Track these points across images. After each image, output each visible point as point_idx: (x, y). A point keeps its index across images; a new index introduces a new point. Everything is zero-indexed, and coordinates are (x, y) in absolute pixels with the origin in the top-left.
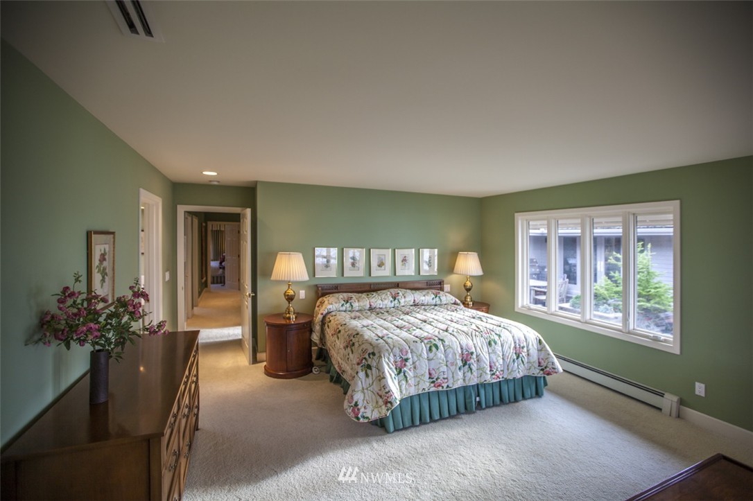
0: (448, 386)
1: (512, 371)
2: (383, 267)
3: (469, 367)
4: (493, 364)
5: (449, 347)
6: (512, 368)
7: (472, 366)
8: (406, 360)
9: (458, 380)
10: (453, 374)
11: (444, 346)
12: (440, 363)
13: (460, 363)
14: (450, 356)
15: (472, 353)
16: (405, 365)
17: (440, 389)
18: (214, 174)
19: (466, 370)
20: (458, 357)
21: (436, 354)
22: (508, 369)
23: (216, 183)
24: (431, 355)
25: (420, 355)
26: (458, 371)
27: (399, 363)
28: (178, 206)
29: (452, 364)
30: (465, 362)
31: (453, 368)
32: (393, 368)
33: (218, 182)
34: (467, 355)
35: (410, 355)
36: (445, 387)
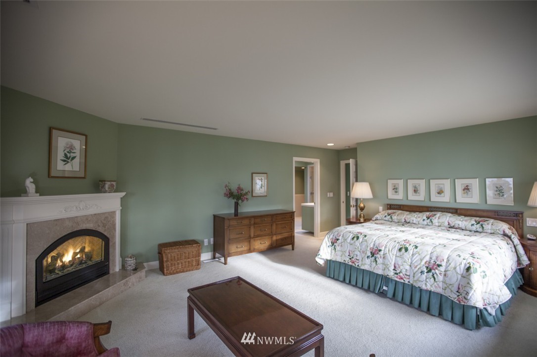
0: (358, 265)
1: (418, 280)
2: (442, 194)
3: (375, 259)
4: (397, 266)
5: (366, 241)
6: (419, 277)
7: (377, 259)
8: (338, 240)
9: (366, 265)
10: (362, 259)
11: (363, 239)
12: (355, 248)
13: (369, 254)
14: (364, 246)
15: (380, 250)
16: (336, 242)
17: (354, 265)
18: (333, 144)
19: (372, 260)
20: (368, 249)
21: (355, 242)
22: (414, 277)
23: (347, 148)
24: (352, 242)
25: (346, 240)
26: (366, 259)
27: (334, 240)
28: (341, 162)
29: (363, 252)
30: (373, 254)
31: (363, 255)
32: (330, 241)
33: (349, 147)
34: (376, 250)
35: (340, 238)
36: (357, 265)
